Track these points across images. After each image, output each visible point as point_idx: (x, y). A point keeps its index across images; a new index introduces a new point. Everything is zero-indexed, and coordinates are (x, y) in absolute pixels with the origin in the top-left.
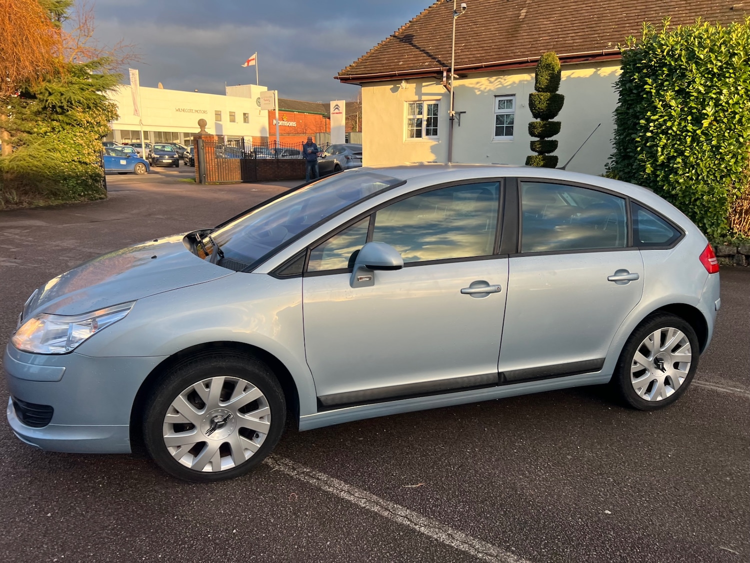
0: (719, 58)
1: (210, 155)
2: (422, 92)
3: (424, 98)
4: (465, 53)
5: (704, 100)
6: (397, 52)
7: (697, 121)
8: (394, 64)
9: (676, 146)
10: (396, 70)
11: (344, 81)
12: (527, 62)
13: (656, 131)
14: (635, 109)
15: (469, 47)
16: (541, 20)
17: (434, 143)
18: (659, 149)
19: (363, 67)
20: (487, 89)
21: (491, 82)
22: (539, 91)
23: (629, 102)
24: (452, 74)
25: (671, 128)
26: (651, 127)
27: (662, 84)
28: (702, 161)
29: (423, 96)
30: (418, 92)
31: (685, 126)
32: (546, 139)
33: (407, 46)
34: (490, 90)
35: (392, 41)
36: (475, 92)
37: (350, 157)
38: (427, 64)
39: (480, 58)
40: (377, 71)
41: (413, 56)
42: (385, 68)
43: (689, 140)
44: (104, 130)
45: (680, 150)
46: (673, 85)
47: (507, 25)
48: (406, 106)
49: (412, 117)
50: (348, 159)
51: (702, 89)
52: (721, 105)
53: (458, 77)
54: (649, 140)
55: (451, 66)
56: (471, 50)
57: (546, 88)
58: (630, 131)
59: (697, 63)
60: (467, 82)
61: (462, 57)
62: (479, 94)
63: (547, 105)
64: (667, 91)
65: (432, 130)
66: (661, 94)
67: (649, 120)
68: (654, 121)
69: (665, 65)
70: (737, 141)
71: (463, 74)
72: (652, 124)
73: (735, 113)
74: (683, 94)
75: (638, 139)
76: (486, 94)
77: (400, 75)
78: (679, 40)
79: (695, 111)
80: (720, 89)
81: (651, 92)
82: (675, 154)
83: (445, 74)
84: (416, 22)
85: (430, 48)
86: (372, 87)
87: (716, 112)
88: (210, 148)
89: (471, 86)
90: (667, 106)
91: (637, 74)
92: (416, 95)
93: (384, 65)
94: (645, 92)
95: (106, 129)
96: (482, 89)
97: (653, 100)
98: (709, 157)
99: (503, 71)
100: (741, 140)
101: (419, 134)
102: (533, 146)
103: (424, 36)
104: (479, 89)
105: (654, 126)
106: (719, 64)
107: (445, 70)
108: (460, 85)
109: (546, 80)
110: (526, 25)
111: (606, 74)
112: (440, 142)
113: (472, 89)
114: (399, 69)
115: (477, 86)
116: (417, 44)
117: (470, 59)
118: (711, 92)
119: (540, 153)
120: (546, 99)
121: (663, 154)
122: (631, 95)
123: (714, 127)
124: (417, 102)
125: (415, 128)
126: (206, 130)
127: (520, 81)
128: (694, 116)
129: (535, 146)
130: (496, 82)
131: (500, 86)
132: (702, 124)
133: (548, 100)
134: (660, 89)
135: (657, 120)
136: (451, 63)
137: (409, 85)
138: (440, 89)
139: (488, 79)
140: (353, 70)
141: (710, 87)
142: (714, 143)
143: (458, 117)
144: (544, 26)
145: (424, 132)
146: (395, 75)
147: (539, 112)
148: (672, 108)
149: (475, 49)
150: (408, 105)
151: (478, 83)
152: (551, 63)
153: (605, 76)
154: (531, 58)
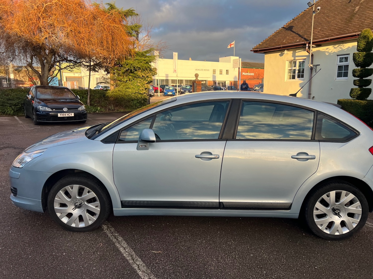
1: (199, 90)
2: (296, 55)
3: (297, 58)
4: (320, 33)
6: (283, 36)
8: (281, 42)
10: (281, 45)
11: (256, 52)
12: (355, 35)
15: (323, 29)
16: (367, 12)
17: (301, 82)
19: (265, 44)
20: (333, 52)
21: (335, 48)
22: (359, 51)
24: (311, 45)
29: (296, 58)
30: (294, 55)
32: (364, 79)
33: (289, 32)
34: (334, 52)
35: (282, 30)
36: (325, 54)
38: (298, 40)
39: (328, 35)
40: (272, 46)
41: (291, 37)
42: (276, 44)
44: (150, 79)
47: (346, 16)
48: (287, 63)
49: (290, 68)
53: (315, 46)
55: (311, 41)
56: (324, 31)
57: (363, 49)
60: (321, 49)
61: (318, 35)
62: (328, 55)
63: (363, 59)
65: (301, 75)
71: (318, 44)
76: (332, 54)
77: (283, 47)
83: (307, 45)
84: (296, 19)
85: (301, 33)
86: (270, 54)
88: (199, 87)
89: (323, 50)
92: (292, 57)
93: (276, 43)
95: (151, 79)
96: (330, 52)
99: (343, 41)
101: (294, 77)
102: (354, 82)
103: (299, 26)
104: (328, 52)
107: (307, 43)
108: (317, 51)
109: (363, 45)
110: (357, 15)
112: (305, 81)
113: (324, 52)
114: (283, 44)
115: (327, 50)
116: (294, 31)
117: (322, 36)
119: (360, 86)
120: (363, 56)
124: (293, 61)
125: (292, 74)
126: (198, 78)
127: (353, 46)
129: (356, 82)
130: (338, 47)
131: (340, 50)
133: (364, 56)
136: (311, 39)
137: (289, 52)
138: (305, 53)
139: (333, 46)
140: (260, 46)
143: (315, 68)
144: (369, 15)
145: (296, 76)
146: (280, 48)
147: (358, 63)
149: (326, 31)
151: (327, 49)
152: (367, 35)
154: (358, 33)
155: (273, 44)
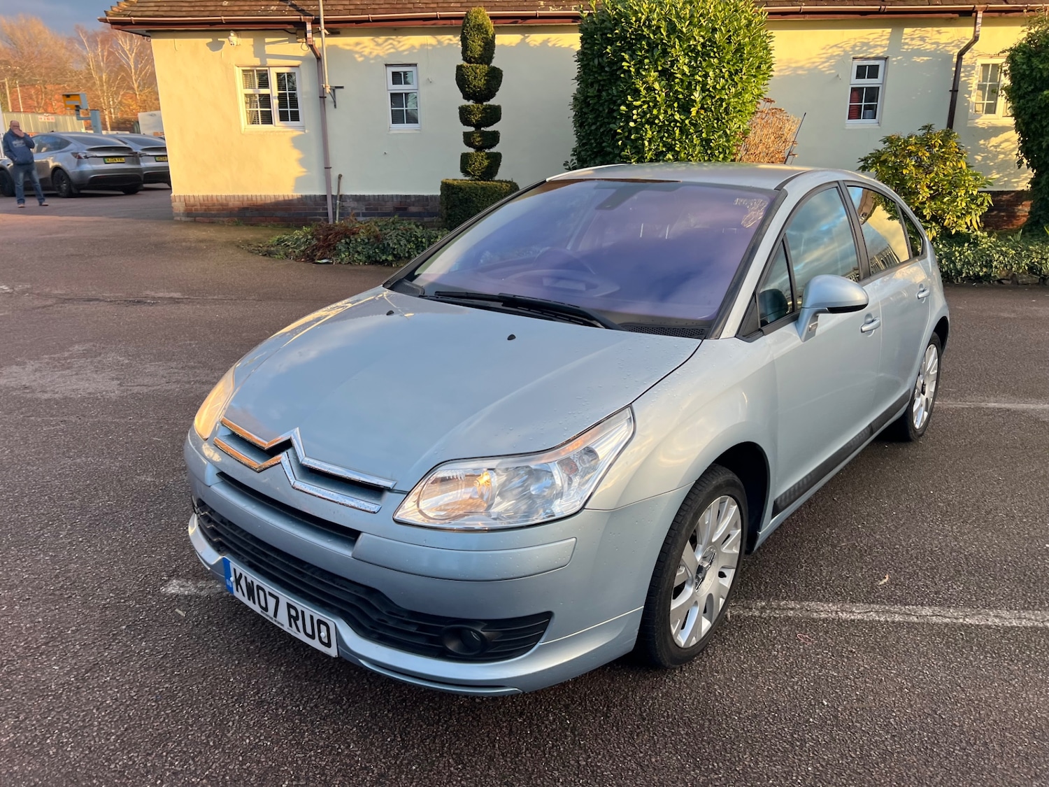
0: (702, 33)
2: (267, 53)
3: (270, 62)
5: (690, 83)
7: (685, 108)
8: (213, 4)
9: (664, 139)
10: (220, 13)
11: (119, 26)
12: (436, 18)
13: (639, 120)
14: (610, 91)
17: (297, 133)
18: (646, 143)
19: (152, 4)
20: (374, 54)
21: (378, 45)
22: (469, 62)
23: (602, 83)
24: (321, 28)
25: (657, 117)
26: (633, 115)
27: (641, 62)
28: (693, 157)
29: (268, 60)
30: (259, 52)
31: (672, 115)
32: (482, 129)
34: (377, 56)
36: (355, 59)
37: (82, 156)
38: (274, 8)
39: (361, 7)
40: (184, 14)
42: (197, 9)
43: (677, 132)
45: (668, 144)
46: (656, 63)
48: (239, 74)
49: (250, 91)
50: (80, 158)
51: (686, 69)
52: (708, 90)
53: (330, 33)
54: (633, 131)
55: (319, 16)
57: (480, 58)
58: (606, 120)
59: (679, 37)
60: (340, 42)
62: (362, 61)
64: (648, 70)
65: (290, 112)
66: (642, 75)
67: (630, 107)
68: (637, 107)
69: (643, 37)
70: (725, 132)
71: (336, 28)
72: (635, 112)
73: (722, 100)
74: (666, 74)
75: (619, 131)
76: (372, 62)
77: (229, 23)
78: (654, 8)
79: (680, 96)
80: (705, 71)
81: (630, 71)
82: (664, 149)
83: (309, 27)
86: (171, 40)
87: (704, 98)
89: (348, 48)
90: (650, 89)
91: (609, 47)
92: (255, 56)
94: (621, 71)
96: (365, 53)
97: (633, 80)
98: (699, 153)
99: (395, 29)
100: (728, 132)
101: (267, 119)
102: (468, 139)
104: (360, 53)
105: (638, 115)
106: (702, 40)
107: (308, 20)
108: (329, 46)
109: (479, 47)
111: (537, 44)
112: (306, 131)
113: (350, 53)
114: (226, 13)
115: (358, 49)
117: (346, 7)
118: (697, 74)
119: (478, 149)
121: (650, 150)
122: (603, 74)
123: (702, 117)
124: (258, 68)
125: (259, 109)
127: (423, 46)
128: (681, 103)
130: (386, 44)
131: (392, 50)
132: (691, 113)
133: (486, 75)
134: (639, 68)
135: (641, 106)
136: (319, 10)
137: (241, 39)
138: (298, 49)
139: (372, 39)
140: (135, 9)
141: (695, 68)
142: (704, 135)
143: (332, 94)
145: (276, 116)
146: (220, 23)
147: (474, 91)
148: (657, 92)
150: (241, 72)
151: (357, 44)
152: (483, 24)
153: (535, 45)
154: (440, 13)
155: (184, 9)
